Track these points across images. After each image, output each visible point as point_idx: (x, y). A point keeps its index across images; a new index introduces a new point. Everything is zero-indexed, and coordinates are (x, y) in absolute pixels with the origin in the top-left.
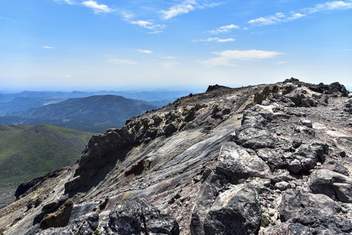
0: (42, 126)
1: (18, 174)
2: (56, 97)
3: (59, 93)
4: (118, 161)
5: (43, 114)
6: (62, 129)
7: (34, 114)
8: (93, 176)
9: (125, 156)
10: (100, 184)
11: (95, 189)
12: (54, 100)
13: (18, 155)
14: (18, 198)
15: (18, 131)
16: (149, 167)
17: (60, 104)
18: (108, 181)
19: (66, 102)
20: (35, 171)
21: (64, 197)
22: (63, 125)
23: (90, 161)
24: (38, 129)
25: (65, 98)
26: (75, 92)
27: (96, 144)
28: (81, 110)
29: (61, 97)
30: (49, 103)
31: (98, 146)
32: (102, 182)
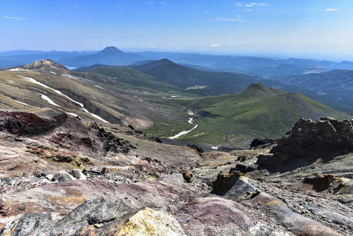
0: (295, 94)
1: (262, 130)
2: (319, 67)
3: (325, 62)
4: (319, 160)
5: (300, 83)
6: (312, 101)
7: (293, 81)
8: (285, 161)
9: (332, 159)
10: (285, 173)
11: (278, 176)
12: (316, 69)
13: (267, 115)
14: (251, 149)
15: (274, 94)
16: (336, 190)
17: (321, 75)
18: (295, 175)
19: (330, 73)
20: (275, 133)
21: (254, 166)
22: (315, 98)
23: (288, 145)
24: (291, 96)
25: (329, 68)
26: (344, 62)
27: (300, 129)
28: (344, 85)
29: (325, 67)
30: (310, 72)
31: (302, 132)
32: (288, 172)
